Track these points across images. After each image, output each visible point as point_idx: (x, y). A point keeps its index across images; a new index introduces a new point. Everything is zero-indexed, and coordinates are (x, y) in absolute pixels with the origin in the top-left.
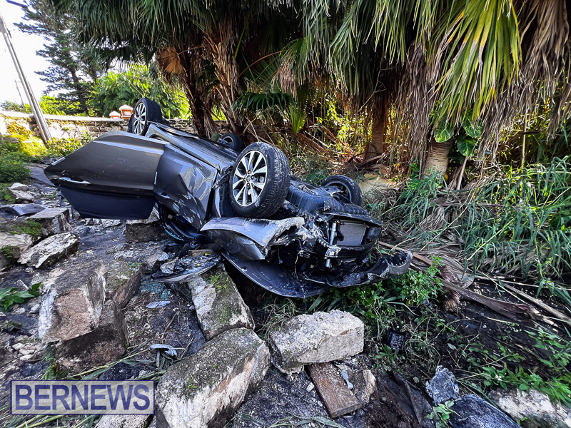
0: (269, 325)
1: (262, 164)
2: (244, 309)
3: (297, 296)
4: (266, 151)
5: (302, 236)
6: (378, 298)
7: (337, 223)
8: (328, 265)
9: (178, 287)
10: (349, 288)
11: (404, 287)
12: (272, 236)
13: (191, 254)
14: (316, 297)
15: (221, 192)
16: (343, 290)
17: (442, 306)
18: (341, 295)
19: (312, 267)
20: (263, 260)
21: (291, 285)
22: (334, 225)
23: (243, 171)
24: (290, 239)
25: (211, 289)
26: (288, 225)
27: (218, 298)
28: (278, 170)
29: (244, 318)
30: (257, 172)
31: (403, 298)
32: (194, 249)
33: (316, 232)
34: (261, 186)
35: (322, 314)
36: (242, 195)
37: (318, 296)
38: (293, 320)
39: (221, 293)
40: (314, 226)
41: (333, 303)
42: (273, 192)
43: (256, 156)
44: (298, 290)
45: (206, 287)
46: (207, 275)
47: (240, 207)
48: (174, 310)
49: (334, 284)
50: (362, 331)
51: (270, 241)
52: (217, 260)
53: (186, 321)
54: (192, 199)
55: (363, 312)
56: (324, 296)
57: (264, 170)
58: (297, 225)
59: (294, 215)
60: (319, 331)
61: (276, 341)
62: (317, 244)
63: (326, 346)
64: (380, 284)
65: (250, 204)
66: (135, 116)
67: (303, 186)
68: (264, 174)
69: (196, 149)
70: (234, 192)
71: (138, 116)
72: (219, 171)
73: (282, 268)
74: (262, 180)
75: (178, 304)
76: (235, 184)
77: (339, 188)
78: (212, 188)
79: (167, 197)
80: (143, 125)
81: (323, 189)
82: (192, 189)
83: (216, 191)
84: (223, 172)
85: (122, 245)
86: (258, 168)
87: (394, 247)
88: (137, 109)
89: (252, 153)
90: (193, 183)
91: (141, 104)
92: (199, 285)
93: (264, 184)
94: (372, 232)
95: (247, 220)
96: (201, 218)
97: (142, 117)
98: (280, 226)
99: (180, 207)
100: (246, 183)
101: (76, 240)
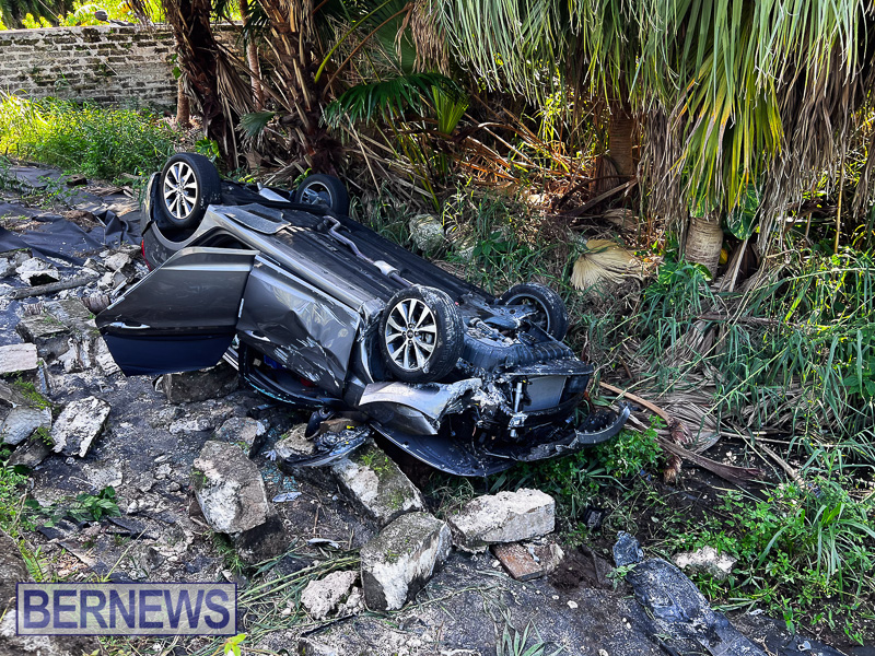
0: (444, 509)
1: (428, 320)
2: (416, 492)
3: (476, 474)
4: (434, 305)
5: (479, 402)
6: (577, 470)
7: (523, 384)
8: (513, 434)
9: (307, 473)
10: (541, 461)
11: (610, 456)
12: (444, 406)
13: (327, 428)
14: (499, 475)
15: (367, 345)
16: (534, 464)
17: (661, 477)
18: (531, 470)
19: (493, 438)
20: (435, 435)
21: (466, 462)
22: (520, 385)
23: (401, 322)
24: (465, 406)
25: (367, 472)
26: (462, 390)
27: (382, 483)
28: (450, 331)
29: (418, 502)
30: (422, 329)
31: (609, 470)
32: (325, 420)
33: (497, 397)
34: (430, 348)
35: (507, 493)
36: (402, 354)
37: (501, 473)
38: (474, 502)
39: (384, 477)
40: (494, 388)
41: (521, 482)
42: (445, 357)
43: (419, 309)
44: (476, 466)
45: (360, 470)
46: (356, 455)
47: (404, 371)
48: (312, 502)
49: (520, 458)
50: (552, 508)
51: (442, 411)
52: (366, 435)
53: (334, 514)
54: (316, 347)
55: (558, 490)
56: (510, 472)
58: (473, 387)
59: (468, 376)
60: (503, 509)
61: (457, 523)
62: (499, 411)
63: (512, 525)
64: (581, 454)
65: (415, 369)
66: (167, 181)
67: (475, 319)
68: (433, 334)
69: (313, 270)
70: (389, 348)
71: (174, 181)
72: (363, 316)
73: (451, 441)
74: (429, 338)
75: (315, 495)
76: (390, 338)
77: (531, 307)
78: (355, 339)
79: (265, 339)
80: (191, 204)
81: (506, 311)
82: (318, 335)
83: (362, 345)
84: (370, 319)
85: (172, 412)
86: (424, 324)
87: (623, 393)
88: (172, 169)
89: (414, 302)
90: (318, 327)
91: (181, 164)
92: (348, 468)
93: (433, 347)
94: (575, 383)
95: (412, 386)
96: (336, 377)
97: (187, 189)
98: (452, 392)
99: (290, 356)
100: (408, 339)
101: (108, 408)
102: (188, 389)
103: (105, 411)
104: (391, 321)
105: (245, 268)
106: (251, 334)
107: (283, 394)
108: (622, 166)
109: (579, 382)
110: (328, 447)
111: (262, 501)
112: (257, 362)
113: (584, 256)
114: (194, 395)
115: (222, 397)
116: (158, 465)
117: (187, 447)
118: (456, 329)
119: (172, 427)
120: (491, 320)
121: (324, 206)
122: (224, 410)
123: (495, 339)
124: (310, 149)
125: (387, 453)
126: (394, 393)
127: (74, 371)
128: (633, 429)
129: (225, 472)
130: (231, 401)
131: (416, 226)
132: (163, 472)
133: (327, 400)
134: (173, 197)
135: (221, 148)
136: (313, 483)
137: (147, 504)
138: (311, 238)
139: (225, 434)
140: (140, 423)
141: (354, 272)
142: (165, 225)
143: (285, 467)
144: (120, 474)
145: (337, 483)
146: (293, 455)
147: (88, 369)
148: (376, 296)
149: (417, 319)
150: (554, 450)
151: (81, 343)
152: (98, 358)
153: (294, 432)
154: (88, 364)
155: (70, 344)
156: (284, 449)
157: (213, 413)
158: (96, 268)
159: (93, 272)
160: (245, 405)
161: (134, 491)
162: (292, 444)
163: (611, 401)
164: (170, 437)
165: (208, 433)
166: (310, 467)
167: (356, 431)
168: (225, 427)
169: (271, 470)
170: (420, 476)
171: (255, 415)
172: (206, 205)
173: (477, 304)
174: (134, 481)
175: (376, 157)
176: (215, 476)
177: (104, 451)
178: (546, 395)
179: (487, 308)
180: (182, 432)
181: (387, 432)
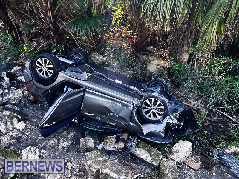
1: (160, 105)
4: (162, 100)
5: (170, 122)
13: (123, 139)
23: (148, 105)
25: (143, 151)
30: (158, 108)
33: (175, 120)
36: (150, 115)
38: (173, 150)
39: (149, 151)
40: (174, 118)
43: (156, 102)
45: (140, 150)
47: (152, 120)
48: (124, 162)
57: (162, 107)
58: (168, 119)
60: (184, 151)
61: (173, 159)
62: (177, 124)
65: (157, 119)
66: (37, 64)
68: (162, 109)
70: (144, 114)
71: (41, 65)
72: (133, 104)
74: (160, 110)
75: (123, 159)
76: (144, 111)
77: (160, 85)
79: (93, 114)
81: (154, 88)
82: (116, 112)
84: (137, 106)
85: (56, 141)
86: (158, 106)
88: (39, 60)
89: (153, 100)
90: (116, 110)
91: (44, 58)
92: (135, 150)
93: (163, 113)
95: (154, 124)
96: (124, 124)
97: (48, 67)
99: (102, 118)
100: (152, 111)
101: (38, 149)
104: (143, 105)
106: (87, 114)
107: (97, 127)
108: (146, 34)
110: (130, 147)
113: (150, 62)
115: (67, 129)
119: (59, 147)
122: (72, 134)
125: (145, 142)
127: (7, 133)
129: (117, 172)
130: (71, 130)
132: (69, 166)
134: (41, 70)
135: (13, 36)
138: (96, 77)
139: (83, 146)
140: (47, 148)
147: (12, 130)
149: (155, 105)
151: (6, 122)
152: (15, 126)
157: (69, 136)
162: (111, 145)
164: (61, 151)
168: (81, 143)
172: (58, 72)
179: (151, 89)
180: (63, 148)
181: (142, 136)
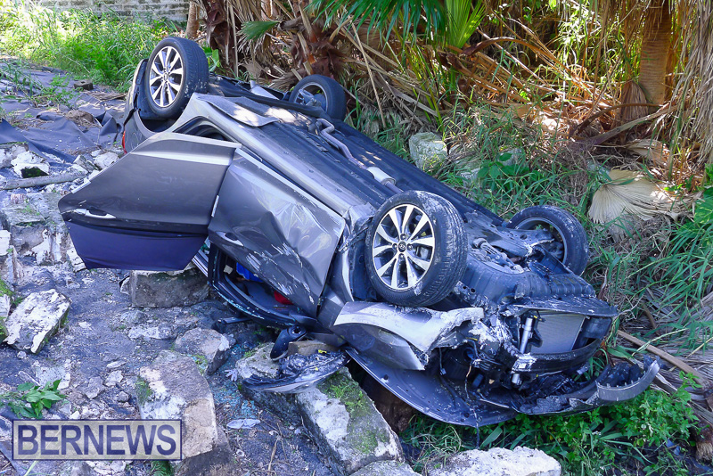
0: (424, 460)
1: (426, 231)
2: (393, 437)
3: (466, 423)
4: (434, 214)
5: (478, 337)
6: (589, 432)
7: (534, 319)
8: (516, 379)
9: (269, 399)
10: (546, 417)
11: (632, 418)
12: (435, 337)
13: (296, 349)
14: (494, 427)
15: (350, 257)
16: (536, 419)
17: (695, 451)
18: (533, 425)
19: (491, 382)
20: (422, 371)
21: (455, 407)
22: (529, 321)
23: (392, 231)
24: (460, 340)
25: (336, 408)
26: (458, 320)
27: (353, 420)
28: (451, 247)
29: (393, 449)
30: (417, 241)
31: (629, 436)
32: (295, 340)
33: (500, 333)
35: (503, 451)
36: (390, 270)
37: (497, 425)
38: (461, 457)
39: (356, 414)
40: (498, 322)
41: (520, 438)
42: (442, 278)
43: (415, 218)
44: (466, 414)
45: (329, 403)
46: (328, 384)
47: (391, 290)
48: (271, 433)
49: (523, 409)
50: (557, 475)
51: (433, 344)
52: (340, 362)
53: (294, 451)
55: (565, 454)
56: (506, 425)
57: (430, 241)
58: (472, 319)
59: (468, 304)
60: (497, 470)
62: (502, 350)
64: (596, 413)
65: (405, 289)
66: (154, 67)
67: (480, 240)
68: (430, 248)
69: (298, 168)
70: (376, 262)
71: (160, 68)
72: (349, 221)
73: (440, 379)
74: (425, 253)
75: (275, 425)
76: (377, 251)
77: (546, 233)
78: (337, 249)
79: (238, 242)
80: (175, 92)
81: (515, 234)
82: (296, 241)
83: (345, 256)
84: (356, 227)
85: (134, 315)
86: (419, 236)
87: (645, 345)
88: (160, 54)
89: (410, 209)
90: (296, 233)
91: (170, 48)
92: (316, 399)
93: (428, 264)
94: (594, 327)
95: (398, 309)
96: (312, 292)
97: (174, 75)
98: (447, 321)
99: (263, 264)
100: (399, 253)
101: (68, 304)
102: (154, 293)
103: (64, 307)
104: (381, 230)
105: (223, 161)
106: (223, 235)
107: (253, 307)
108: (653, 93)
109: (600, 325)
110: (294, 371)
111: (210, 425)
112: (228, 270)
113: (605, 187)
114: (159, 300)
115: (189, 306)
116: (110, 371)
117: (143, 355)
118: (459, 244)
119: (131, 332)
120: (498, 243)
121: (318, 108)
122: (189, 319)
123: (503, 265)
124: (311, 57)
125: (361, 385)
126: (376, 315)
127: (45, 263)
128: (659, 389)
129: (172, 386)
130: (198, 311)
131: (417, 143)
132: (113, 379)
133: (299, 318)
134: (158, 83)
135: (221, 57)
136: (275, 412)
137: (91, 412)
138: (299, 136)
139: (184, 345)
140: (100, 324)
141: (344, 175)
142: (147, 115)
143: (245, 389)
144: (68, 376)
145: (302, 415)
146: (254, 376)
147: (59, 263)
148: (366, 201)
149: (412, 229)
150: (567, 405)
151: (54, 235)
152: (68, 254)
153: (259, 351)
154: (58, 257)
155: (44, 236)
156: (245, 369)
157: (178, 322)
158: (85, 165)
159: (82, 169)
160: (212, 316)
161: (80, 396)
162: (254, 364)
163: (630, 353)
164: (127, 342)
165: (169, 341)
166: (272, 393)
167: (328, 356)
168: (186, 337)
169: (230, 391)
170: (399, 418)
171: (221, 329)
172: (191, 92)
173: (483, 224)
174: (82, 385)
175: (380, 70)
176: (160, 389)
177: (58, 349)
178: (559, 337)
179: (494, 230)
180: (141, 338)
181: (364, 362)
